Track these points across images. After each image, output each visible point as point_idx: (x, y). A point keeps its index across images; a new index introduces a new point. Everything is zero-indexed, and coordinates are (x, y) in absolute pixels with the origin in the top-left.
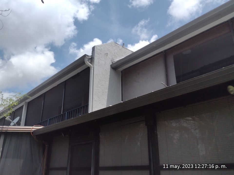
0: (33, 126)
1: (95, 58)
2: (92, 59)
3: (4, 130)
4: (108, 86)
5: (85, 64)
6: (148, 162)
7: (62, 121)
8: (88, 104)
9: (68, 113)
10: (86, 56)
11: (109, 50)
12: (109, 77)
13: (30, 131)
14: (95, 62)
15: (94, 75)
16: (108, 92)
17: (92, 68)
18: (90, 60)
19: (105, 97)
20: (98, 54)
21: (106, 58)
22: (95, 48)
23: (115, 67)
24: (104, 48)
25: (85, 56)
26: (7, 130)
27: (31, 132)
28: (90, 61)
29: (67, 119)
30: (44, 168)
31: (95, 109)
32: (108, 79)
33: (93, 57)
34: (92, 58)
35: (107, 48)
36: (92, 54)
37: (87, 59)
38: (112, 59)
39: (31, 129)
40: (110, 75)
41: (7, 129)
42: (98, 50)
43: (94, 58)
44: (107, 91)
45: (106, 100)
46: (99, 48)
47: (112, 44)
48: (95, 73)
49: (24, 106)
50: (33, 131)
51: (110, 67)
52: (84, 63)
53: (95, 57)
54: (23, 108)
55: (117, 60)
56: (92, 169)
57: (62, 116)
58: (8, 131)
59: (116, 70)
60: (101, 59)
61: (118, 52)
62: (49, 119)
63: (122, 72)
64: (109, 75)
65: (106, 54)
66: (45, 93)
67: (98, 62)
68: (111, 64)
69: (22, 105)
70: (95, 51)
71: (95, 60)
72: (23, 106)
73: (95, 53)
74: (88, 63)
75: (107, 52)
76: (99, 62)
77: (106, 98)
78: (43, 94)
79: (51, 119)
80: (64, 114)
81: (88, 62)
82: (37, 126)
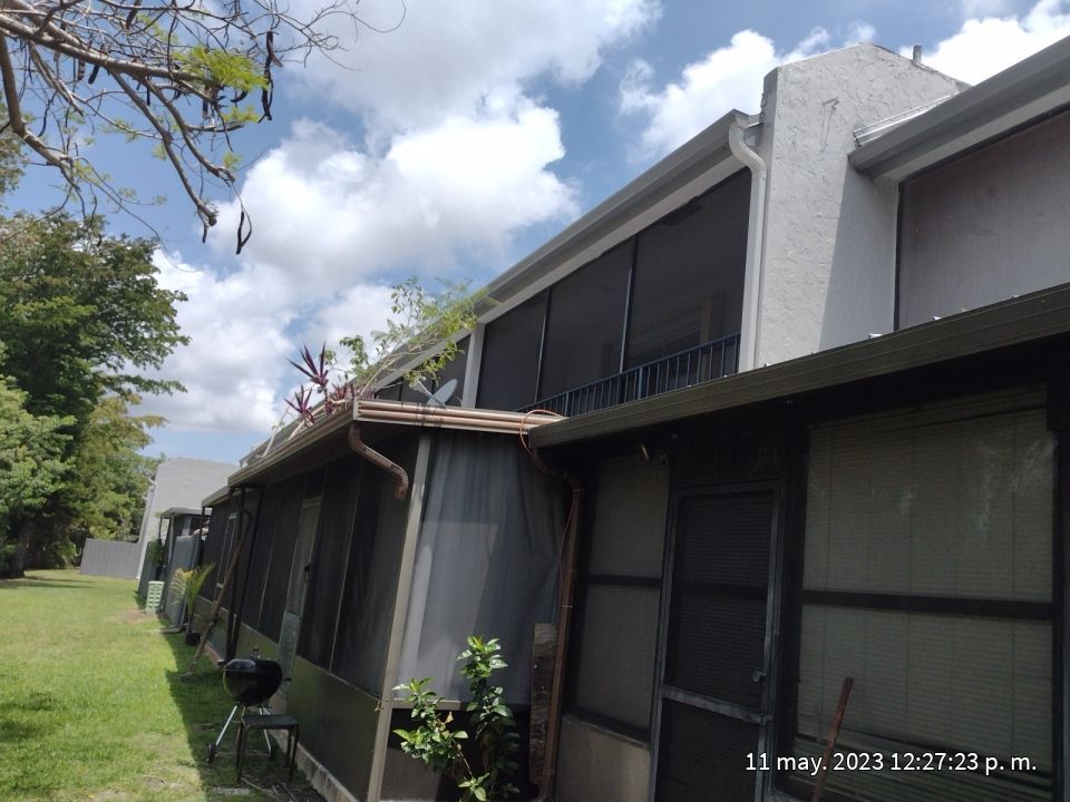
0: (525, 411)
1: (778, 124)
2: (761, 130)
3: (431, 422)
4: (832, 252)
5: (731, 153)
6: (1049, 590)
7: (621, 401)
8: (739, 336)
9: (645, 369)
10: (738, 120)
11: (846, 81)
12: (838, 214)
13: (518, 430)
14: (776, 143)
15: (770, 205)
16: (833, 281)
17: (764, 174)
18: (754, 137)
19: (818, 305)
20: (792, 106)
21: (826, 122)
22: (780, 75)
23: (867, 166)
24: (820, 77)
25: (733, 116)
26: (442, 422)
27: (521, 433)
28: (751, 141)
29: (643, 396)
30: (570, 571)
31: (769, 358)
32: (835, 222)
33: (766, 122)
34: (761, 125)
35: (835, 76)
36: (762, 107)
37: (741, 133)
38: (856, 127)
39: (519, 422)
40: (844, 204)
41: (439, 417)
42: (793, 86)
43: (771, 125)
44: (825, 276)
45: (821, 320)
46: (798, 76)
47: (858, 54)
48: (773, 194)
49: (472, 340)
50: (527, 431)
51: (845, 162)
52: (724, 151)
53: (777, 120)
54: (468, 344)
55: (879, 127)
56: (770, 597)
57: (623, 383)
58: (443, 426)
59: (872, 180)
60: (806, 128)
61: (887, 90)
62: (571, 394)
63: (902, 186)
64: (840, 201)
65: (829, 102)
66: (552, 287)
67: (790, 142)
68: (851, 149)
69: (466, 335)
70: (778, 93)
71: (777, 134)
72: (469, 336)
73: (779, 103)
74: (743, 152)
75: (834, 94)
76: (793, 143)
77: (822, 310)
78: (545, 290)
79: (577, 393)
80: (632, 375)
81: (743, 145)
82: (540, 413)
